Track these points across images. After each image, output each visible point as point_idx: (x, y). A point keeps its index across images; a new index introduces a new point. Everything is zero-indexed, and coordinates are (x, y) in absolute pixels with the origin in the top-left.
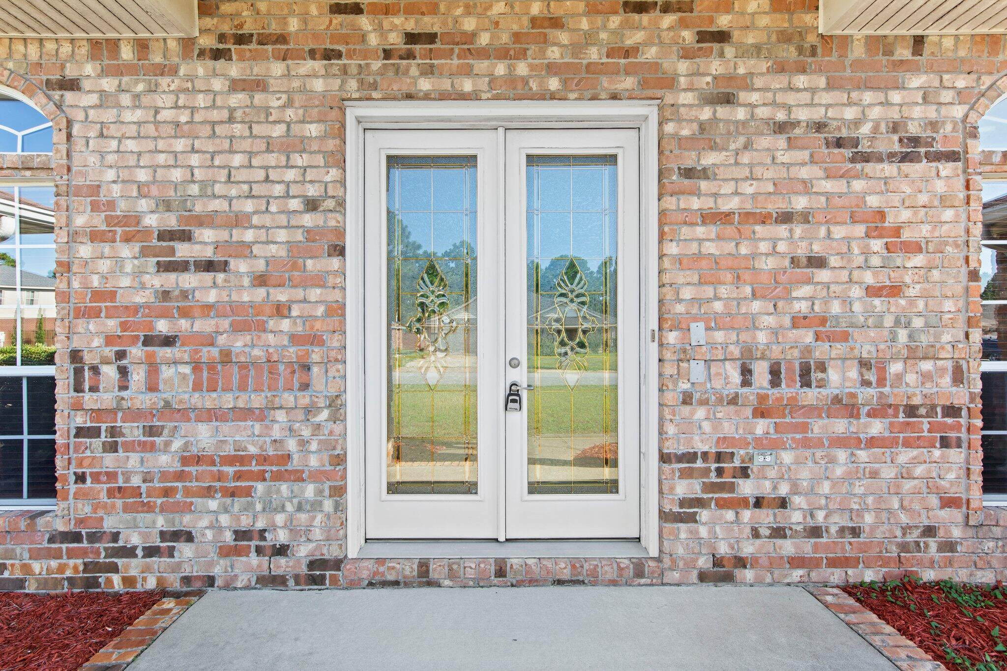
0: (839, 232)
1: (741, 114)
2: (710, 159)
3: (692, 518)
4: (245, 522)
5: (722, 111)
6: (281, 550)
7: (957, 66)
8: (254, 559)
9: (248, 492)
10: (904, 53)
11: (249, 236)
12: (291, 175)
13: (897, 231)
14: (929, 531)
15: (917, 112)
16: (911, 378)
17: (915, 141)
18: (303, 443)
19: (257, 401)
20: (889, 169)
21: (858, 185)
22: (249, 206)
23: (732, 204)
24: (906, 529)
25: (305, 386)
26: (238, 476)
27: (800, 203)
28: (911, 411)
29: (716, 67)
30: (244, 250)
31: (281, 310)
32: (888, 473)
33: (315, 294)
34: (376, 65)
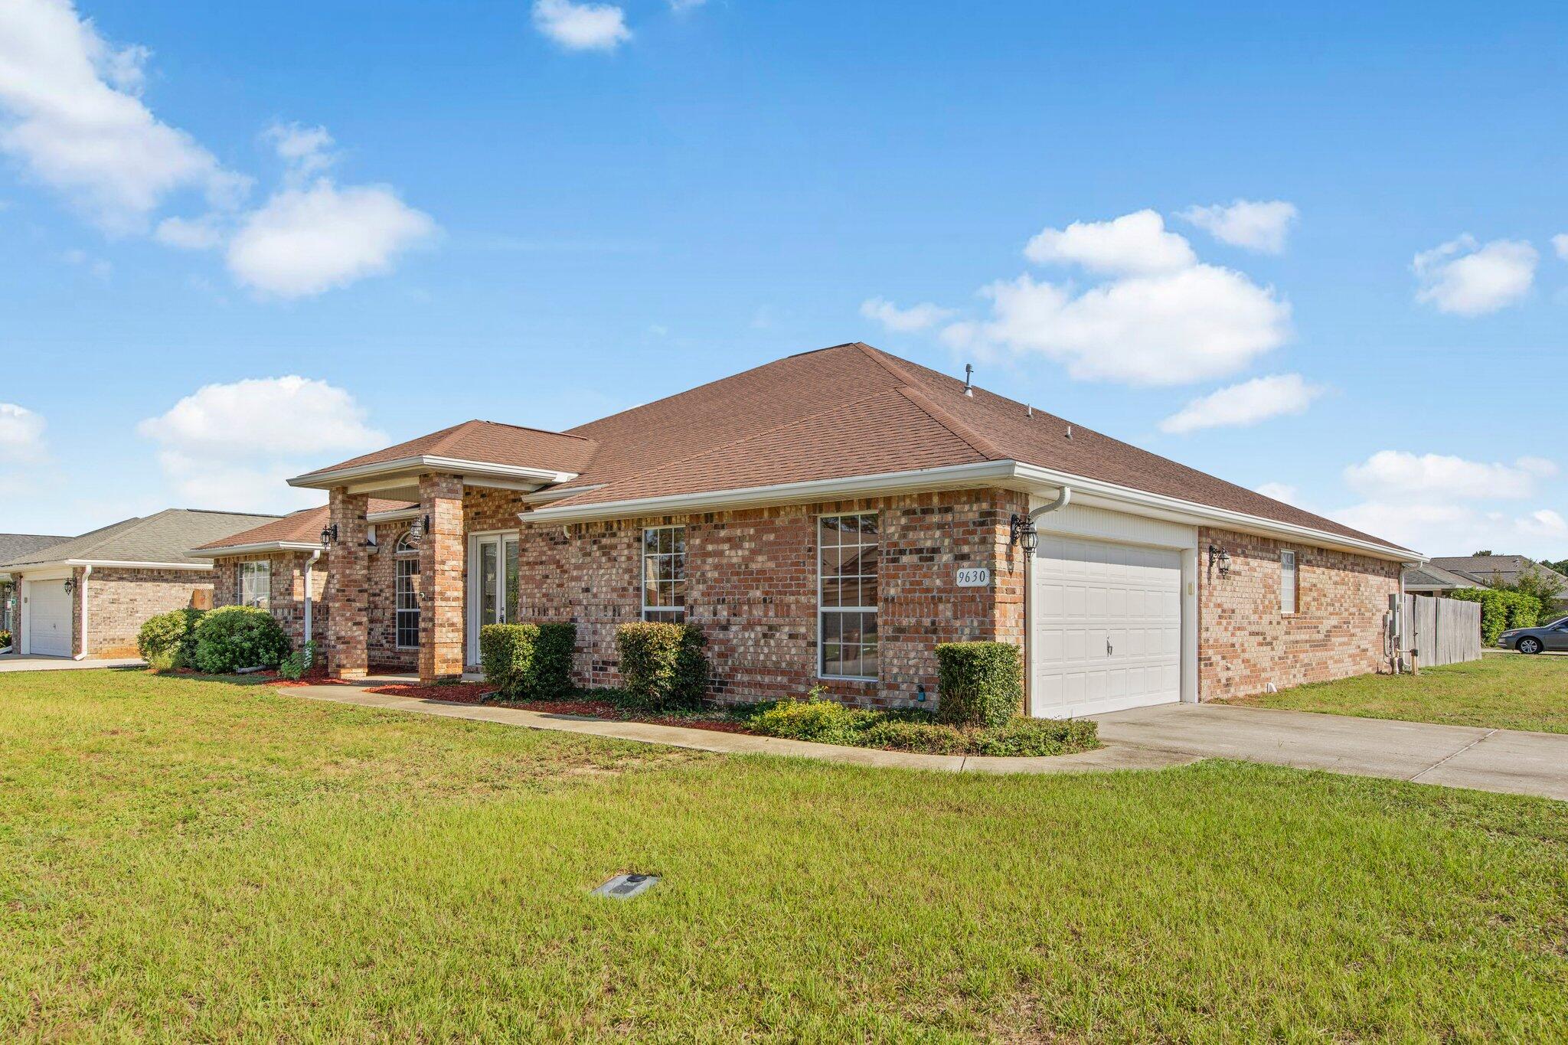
0: (551, 567)
1: (533, 531)
21: (555, 552)
23: (531, 559)
27: (544, 558)
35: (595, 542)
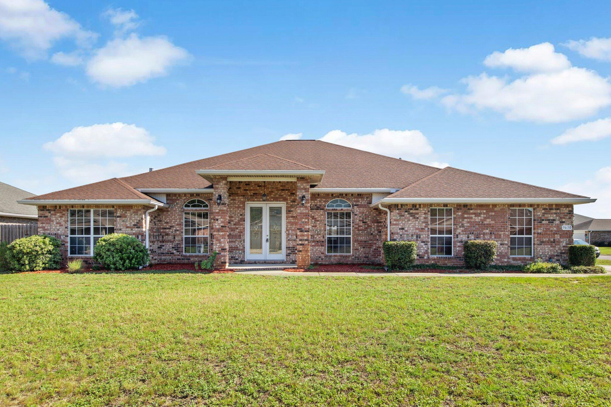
2: (292, 209)
3: (289, 255)
4: (232, 255)
5: (294, 203)
6: (237, 259)
7: (323, 198)
8: (233, 260)
9: (233, 252)
10: (317, 196)
11: (233, 219)
12: (238, 211)
13: (316, 219)
14: (320, 257)
15: (318, 203)
16: (317, 238)
17: (318, 207)
18: (240, 246)
19: (234, 240)
20: (315, 211)
22: (233, 215)
24: (317, 257)
25: (240, 238)
26: (232, 250)
28: (318, 242)
29: (293, 198)
30: (232, 221)
31: (237, 228)
32: (315, 250)
33: (241, 226)
34: (250, 197)
35: (406, 211)
